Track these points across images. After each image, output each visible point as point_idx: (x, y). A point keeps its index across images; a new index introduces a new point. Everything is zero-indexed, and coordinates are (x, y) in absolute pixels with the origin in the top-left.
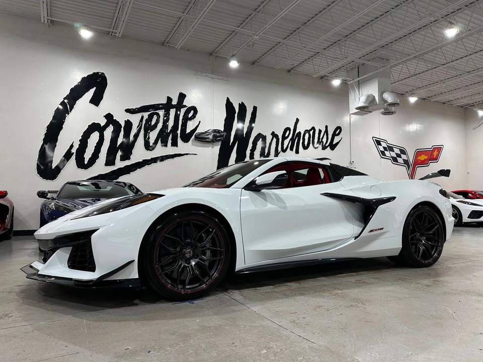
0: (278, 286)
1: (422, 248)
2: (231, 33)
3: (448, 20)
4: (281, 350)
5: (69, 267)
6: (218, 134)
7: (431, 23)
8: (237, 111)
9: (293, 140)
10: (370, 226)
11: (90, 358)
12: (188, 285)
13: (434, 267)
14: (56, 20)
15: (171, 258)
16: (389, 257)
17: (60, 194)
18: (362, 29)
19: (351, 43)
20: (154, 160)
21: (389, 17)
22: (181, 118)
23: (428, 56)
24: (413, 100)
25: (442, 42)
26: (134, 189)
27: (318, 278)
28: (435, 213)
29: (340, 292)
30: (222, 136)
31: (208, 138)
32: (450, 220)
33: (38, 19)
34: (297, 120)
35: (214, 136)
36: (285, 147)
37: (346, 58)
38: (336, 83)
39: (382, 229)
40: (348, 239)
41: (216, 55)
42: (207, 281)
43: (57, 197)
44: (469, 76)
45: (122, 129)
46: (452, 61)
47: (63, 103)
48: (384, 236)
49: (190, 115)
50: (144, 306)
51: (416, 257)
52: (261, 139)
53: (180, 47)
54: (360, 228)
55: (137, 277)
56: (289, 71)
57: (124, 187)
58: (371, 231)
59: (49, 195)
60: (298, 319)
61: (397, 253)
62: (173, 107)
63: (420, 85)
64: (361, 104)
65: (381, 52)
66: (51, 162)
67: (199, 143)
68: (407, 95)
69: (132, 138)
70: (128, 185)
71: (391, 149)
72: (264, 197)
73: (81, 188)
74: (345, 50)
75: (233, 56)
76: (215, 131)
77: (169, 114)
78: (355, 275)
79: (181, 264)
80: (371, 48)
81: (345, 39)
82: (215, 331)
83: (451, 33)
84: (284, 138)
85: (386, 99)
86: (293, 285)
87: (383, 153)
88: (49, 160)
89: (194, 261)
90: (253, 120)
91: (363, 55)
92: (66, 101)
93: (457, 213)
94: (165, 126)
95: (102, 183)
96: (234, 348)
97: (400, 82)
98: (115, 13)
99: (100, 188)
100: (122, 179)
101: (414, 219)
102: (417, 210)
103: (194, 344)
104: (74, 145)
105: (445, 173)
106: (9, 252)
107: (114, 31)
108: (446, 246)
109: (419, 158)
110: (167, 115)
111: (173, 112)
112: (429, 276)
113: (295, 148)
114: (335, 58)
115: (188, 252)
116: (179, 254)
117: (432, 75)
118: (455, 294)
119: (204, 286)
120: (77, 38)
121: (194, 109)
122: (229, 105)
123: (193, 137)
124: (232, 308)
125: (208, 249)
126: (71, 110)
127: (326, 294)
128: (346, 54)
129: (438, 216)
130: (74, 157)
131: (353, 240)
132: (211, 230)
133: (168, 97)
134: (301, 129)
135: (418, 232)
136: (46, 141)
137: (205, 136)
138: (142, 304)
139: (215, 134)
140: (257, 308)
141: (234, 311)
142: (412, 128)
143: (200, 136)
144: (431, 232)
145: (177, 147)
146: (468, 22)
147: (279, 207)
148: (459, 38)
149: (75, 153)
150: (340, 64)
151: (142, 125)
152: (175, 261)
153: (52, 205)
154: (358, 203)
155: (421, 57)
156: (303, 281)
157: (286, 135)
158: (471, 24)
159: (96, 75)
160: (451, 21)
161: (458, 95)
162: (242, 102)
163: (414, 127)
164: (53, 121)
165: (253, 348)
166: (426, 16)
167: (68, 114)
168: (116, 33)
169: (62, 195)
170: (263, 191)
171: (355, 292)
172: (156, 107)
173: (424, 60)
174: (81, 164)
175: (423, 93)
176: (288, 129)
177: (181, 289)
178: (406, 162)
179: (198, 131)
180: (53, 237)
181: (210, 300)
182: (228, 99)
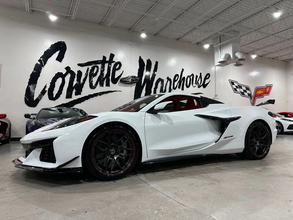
0: (168, 172)
1: (257, 148)
2: (142, 16)
3: (276, 7)
4: (167, 211)
5: (40, 160)
6: (134, 79)
7: (265, 9)
8: (146, 64)
9: (180, 82)
10: (225, 134)
11: (50, 216)
12: (112, 171)
13: (264, 159)
14: (34, 9)
15: (103, 154)
16: (236, 154)
17: (38, 116)
18: (222, 13)
19: (215, 22)
20: (96, 95)
21: (239, 5)
22: (112, 69)
23: (263, 30)
24: (254, 57)
25: (271, 20)
26: (83, 113)
27: (193, 167)
28: (265, 127)
29: (205, 175)
30: (137, 80)
31: (128, 81)
32: (274, 131)
33: (24, 9)
34: (183, 70)
35: (132, 80)
36: (175, 86)
37: (212, 31)
38: (207, 46)
39: (232, 136)
40: (211, 143)
41: (133, 30)
42: (124, 169)
43: (36, 117)
44: (289, 42)
45: (76, 76)
46: (278, 33)
47: (40, 61)
48: (234, 141)
49: (117, 67)
50: (85, 184)
51: (253, 153)
52: (160, 82)
53: (110, 25)
54: (218, 136)
55: (81, 166)
56: (178, 39)
57: (77, 111)
58: (226, 138)
59: (32, 117)
60: (179, 192)
61: (241, 151)
62: (107, 62)
63: (258, 47)
64: (222, 60)
65: (234, 27)
66: (33, 96)
67: (122, 84)
68: (250, 53)
69: (82, 81)
70: (79, 110)
71: (240, 87)
72: (159, 117)
73: (51, 112)
74: (212, 26)
75: (143, 30)
76: (132, 77)
77: (104, 67)
78: (215, 165)
79: (108, 158)
80: (228, 25)
81: (212, 19)
82: (127, 199)
83: (277, 15)
84: (175, 81)
85: (237, 56)
86: (177, 171)
87: (235, 90)
88: (32, 95)
89: (116, 157)
90: (155, 70)
91: (222, 29)
92: (41, 59)
93: (280, 126)
94: (102, 74)
95: (64, 109)
96: (138, 210)
97: (246, 46)
98: (71, 5)
99: (63, 112)
100: (77, 106)
101: (252, 130)
102: (254, 125)
103: (113, 207)
104: (47, 85)
105: (272, 102)
106: (9, 151)
107: (70, 16)
108: (272, 146)
109: (258, 92)
110: (103, 67)
111: (106, 65)
112: (261, 165)
113: (181, 87)
114: (205, 31)
115: (113, 151)
116: (107, 152)
117: (265, 41)
118: (276, 176)
119: (122, 172)
120: (48, 20)
121: (120, 63)
122: (141, 61)
123: (119, 81)
124: (139, 185)
125: (125, 149)
126: (45, 65)
127: (197, 176)
128: (212, 29)
129: (267, 129)
130: (47, 93)
131: (214, 143)
132: (126, 138)
133: (104, 56)
134: (185, 75)
135: (255, 138)
136: (30, 83)
137: (127, 80)
138: (84, 183)
139: (133, 78)
140: (154, 185)
141: (140, 187)
142: (254, 74)
143: (123, 80)
144: (262, 138)
145: (109, 86)
146: (288, 8)
147: (168, 123)
148: (282, 18)
149: (47, 91)
150: (208, 35)
151: (88, 73)
152: (104, 156)
153: (33, 123)
154: (217, 121)
155: (259, 30)
156: (183, 168)
157: (176, 79)
158: (290, 9)
159: (60, 43)
160: (277, 7)
161: (282, 53)
162: (149, 59)
163: (254, 73)
164: (34, 71)
165: (149, 210)
166: (262, 4)
167: (43, 67)
168: (71, 17)
169: (39, 116)
170: (159, 113)
171: (214, 175)
172: (96, 62)
173: (261, 32)
174: (51, 98)
175: (260, 53)
176: (177, 75)
177: (108, 173)
178: (250, 95)
179: (122, 77)
180: (31, 142)
181: (126, 180)
182: (140, 57)
